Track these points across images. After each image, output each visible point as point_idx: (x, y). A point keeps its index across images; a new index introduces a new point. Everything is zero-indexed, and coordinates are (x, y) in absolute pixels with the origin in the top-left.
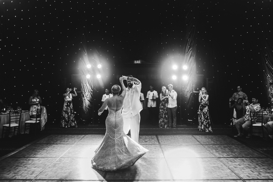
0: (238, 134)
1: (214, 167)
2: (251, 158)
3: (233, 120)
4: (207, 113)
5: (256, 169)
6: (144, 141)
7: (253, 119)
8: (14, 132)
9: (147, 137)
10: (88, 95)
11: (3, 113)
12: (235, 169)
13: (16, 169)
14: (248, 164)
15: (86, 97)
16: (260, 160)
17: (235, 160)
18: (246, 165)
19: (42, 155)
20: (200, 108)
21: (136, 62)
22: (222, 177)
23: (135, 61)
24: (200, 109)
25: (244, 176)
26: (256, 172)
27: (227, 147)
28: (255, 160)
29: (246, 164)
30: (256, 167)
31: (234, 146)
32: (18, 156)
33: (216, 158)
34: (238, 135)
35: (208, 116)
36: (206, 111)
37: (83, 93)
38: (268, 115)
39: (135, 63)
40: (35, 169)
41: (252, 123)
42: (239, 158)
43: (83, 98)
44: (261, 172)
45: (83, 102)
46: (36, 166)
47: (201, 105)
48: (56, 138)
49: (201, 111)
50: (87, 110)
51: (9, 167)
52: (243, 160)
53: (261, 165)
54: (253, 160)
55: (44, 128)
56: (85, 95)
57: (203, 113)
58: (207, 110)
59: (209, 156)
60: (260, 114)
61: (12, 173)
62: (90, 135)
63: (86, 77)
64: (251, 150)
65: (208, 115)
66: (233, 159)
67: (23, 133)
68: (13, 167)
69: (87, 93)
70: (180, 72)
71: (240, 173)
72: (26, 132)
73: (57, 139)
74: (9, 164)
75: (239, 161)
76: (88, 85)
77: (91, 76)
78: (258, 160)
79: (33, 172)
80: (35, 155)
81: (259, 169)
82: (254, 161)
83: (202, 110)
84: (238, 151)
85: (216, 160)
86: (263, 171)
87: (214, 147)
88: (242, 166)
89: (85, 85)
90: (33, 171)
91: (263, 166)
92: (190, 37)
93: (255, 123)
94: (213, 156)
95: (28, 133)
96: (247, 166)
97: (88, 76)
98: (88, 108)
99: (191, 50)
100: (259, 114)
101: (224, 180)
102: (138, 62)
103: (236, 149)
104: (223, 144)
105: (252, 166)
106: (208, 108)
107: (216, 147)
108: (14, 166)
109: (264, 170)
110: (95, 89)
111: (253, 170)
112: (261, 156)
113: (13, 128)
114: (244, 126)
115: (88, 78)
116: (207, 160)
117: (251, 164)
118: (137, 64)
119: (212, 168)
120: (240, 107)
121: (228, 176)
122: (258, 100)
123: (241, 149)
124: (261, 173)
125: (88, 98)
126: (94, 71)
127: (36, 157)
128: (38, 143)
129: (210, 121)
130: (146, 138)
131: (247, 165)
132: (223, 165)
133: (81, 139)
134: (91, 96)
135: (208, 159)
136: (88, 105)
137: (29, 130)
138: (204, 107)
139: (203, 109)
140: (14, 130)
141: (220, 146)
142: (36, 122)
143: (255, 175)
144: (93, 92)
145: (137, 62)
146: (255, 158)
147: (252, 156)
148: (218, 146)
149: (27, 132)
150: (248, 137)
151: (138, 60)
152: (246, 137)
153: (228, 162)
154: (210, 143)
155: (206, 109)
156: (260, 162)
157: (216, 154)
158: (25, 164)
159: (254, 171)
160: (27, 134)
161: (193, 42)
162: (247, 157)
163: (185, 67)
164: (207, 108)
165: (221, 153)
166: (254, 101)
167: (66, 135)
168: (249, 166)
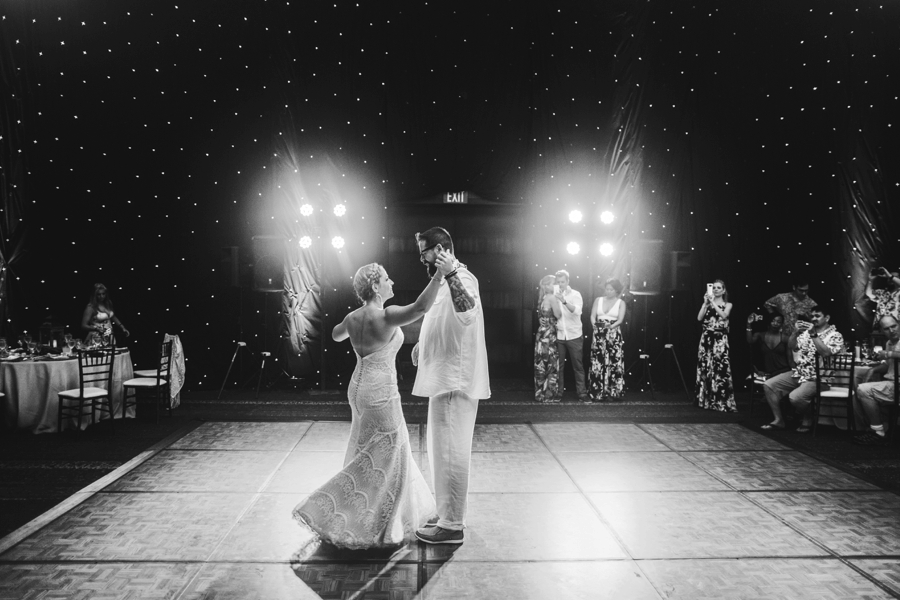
0: (774, 419)
1: (738, 519)
2: (838, 493)
3: (755, 379)
4: (723, 356)
5: (865, 524)
6: (498, 442)
7: (824, 376)
8: (93, 414)
9: (502, 429)
10: (306, 301)
11: (55, 357)
12: (802, 524)
13: (140, 530)
14: (837, 512)
15: (298, 307)
16: (867, 497)
17: (793, 499)
18: (829, 512)
19: (203, 484)
20: (702, 341)
21: (451, 199)
22: (775, 551)
23: (449, 196)
24: (703, 345)
25: (839, 546)
26: (870, 533)
27: (752, 460)
28: (852, 497)
29: (830, 509)
30: (865, 521)
31: (771, 457)
32: (132, 489)
33: (733, 491)
34: (774, 423)
35: (725, 366)
36: (723, 350)
37: (291, 294)
38: (865, 365)
39: (449, 201)
40: (199, 527)
41: (821, 386)
42: (802, 494)
43: (289, 310)
44: (882, 533)
45: (289, 322)
46: (199, 521)
47: (706, 333)
48: (226, 432)
49: (706, 351)
50: (303, 346)
51: (117, 523)
52: (816, 499)
53: (876, 515)
54: (846, 499)
55: (178, 402)
56: (295, 301)
57: (713, 355)
58: (726, 348)
59: (710, 487)
60: (840, 363)
61: (132, 540)
62: (327, 424)
63: (298, 244)
64: (827, 470)
65: (727, 362)
66: (786, 494)
67: (118, 416)
68: (128, 522)
69: (301, 296)
70: (590, 233)
71: (822, 538)
72: (127, 415)
73: (230, 435)
74: (112, 513)
75: (804, 500)
76: (304, 269)
77: (313, 242)
78: (859, 498)
79: (195, 538)
80: (181, 486)
81: (874, 526)
82: (851, 502)
83: (708, 347)
84: (790, 471)
85: (737, 499)
86: (889, 530)
87: (712, 457)
88: (822, 517)
89: (295, 268)
90: (193, 535)
91: (881, 516)
92: (623, 122)
93: (828, 389)
94: (725, 488)
95: (133, 417)
96: (834, 517)
97: (305, 242)
98: (307, 339)
99: (626, 163)
100: (838, 360)
101: (786, 560)
102: (458, 198)
103: (782, 464)
104: (738, 451)
105: (849, 516)
106: (729, 343)
107: (720, 459)
108: (128, 519)
109: (890, 528)
110: (326, 281)
111: (857, 529)
112: (865, 487)
113: (90, 402)
114: (794, 395)
115: (304, 247)
116: (710, 499)
117: (845, 511)
118: (455, 205)
119: (736, 524)
120: (777, 340)
121: (793, 547)
122: (828, 316)
123: (797, 466)
124: (884, 537)
125: (305, 309)
126: (323, 225)
127: (185, 490)
128: (174, 446)
129: (730, 379)
130: (499, 432)
131: (834, 514)
132: (763, 512)
133: (305, 435)
134: (314, 304)
135: (712, 494)
136: (305, 332)
137: (135, 406)
138: (714, 337)
139: (713, 343)
140: (94, 409)
141: (731, 457)
142: (158, 382)
143: (870, 543)
144: (322, 291)
145: (455, 197)
146: (849, 493)
147: (836, 487)
148: (726, 455)
149: (130, 413)
150: (803, 430)
151: (458, 191)
152: (798, 430)
153: (775, 504)
154: (698, 448)
155: (721, 344)
156: (867, 505)
157: (729, 481)
158: (162, 514)
159: (864, 532)
160: (129, 418)
161: (635, 136)
162: (824, 488)
163: (607, 217)
164: (724, 340)
165: (743, 478)
166: (819, 319)
167: (254, 424)
168: (840, 516)
